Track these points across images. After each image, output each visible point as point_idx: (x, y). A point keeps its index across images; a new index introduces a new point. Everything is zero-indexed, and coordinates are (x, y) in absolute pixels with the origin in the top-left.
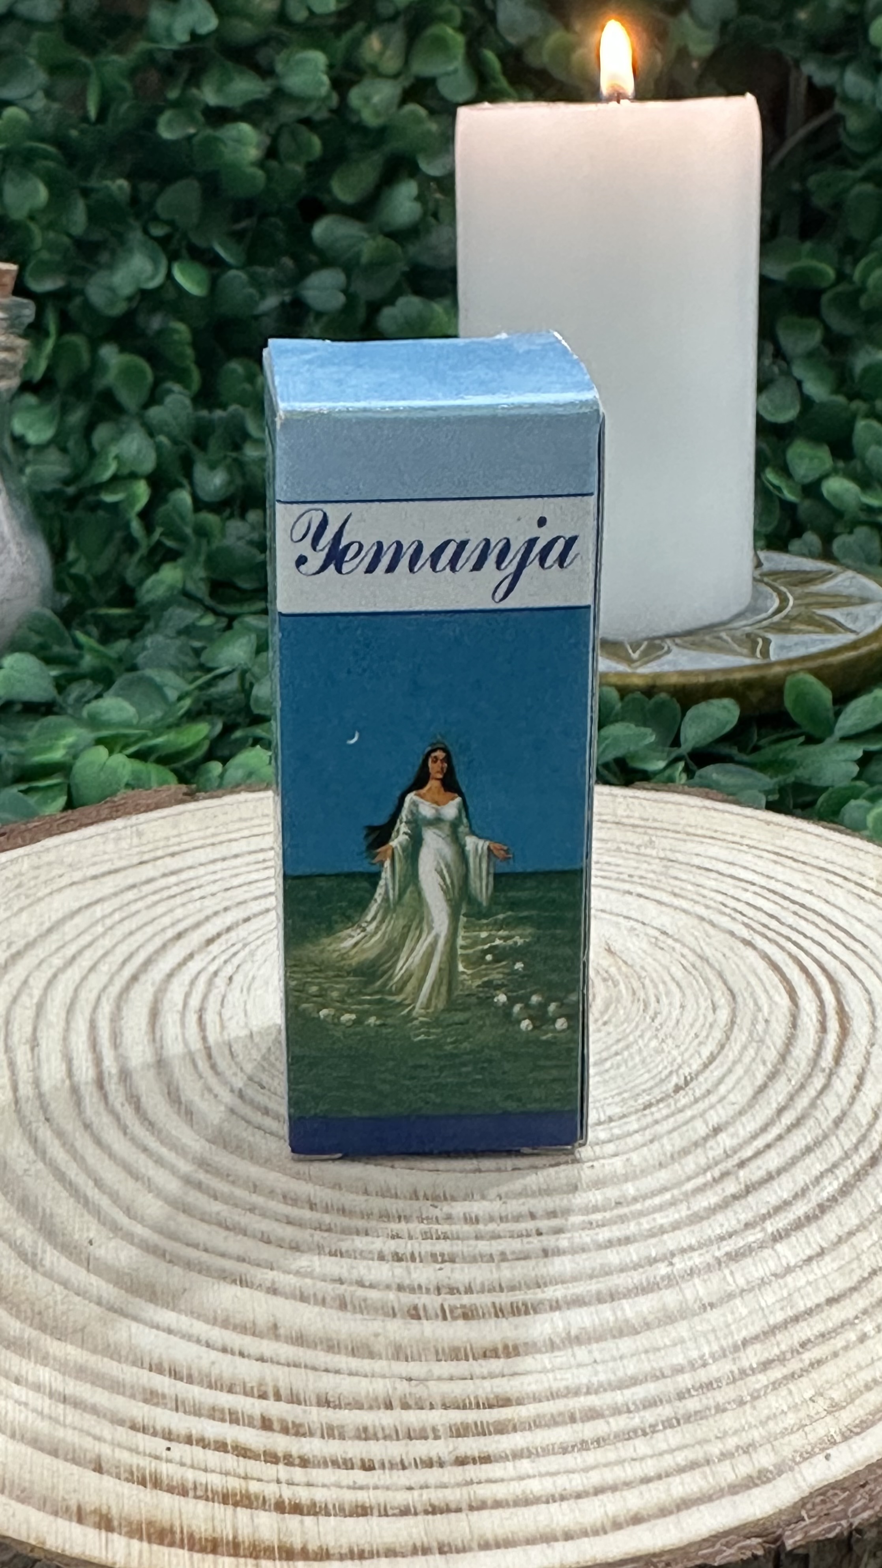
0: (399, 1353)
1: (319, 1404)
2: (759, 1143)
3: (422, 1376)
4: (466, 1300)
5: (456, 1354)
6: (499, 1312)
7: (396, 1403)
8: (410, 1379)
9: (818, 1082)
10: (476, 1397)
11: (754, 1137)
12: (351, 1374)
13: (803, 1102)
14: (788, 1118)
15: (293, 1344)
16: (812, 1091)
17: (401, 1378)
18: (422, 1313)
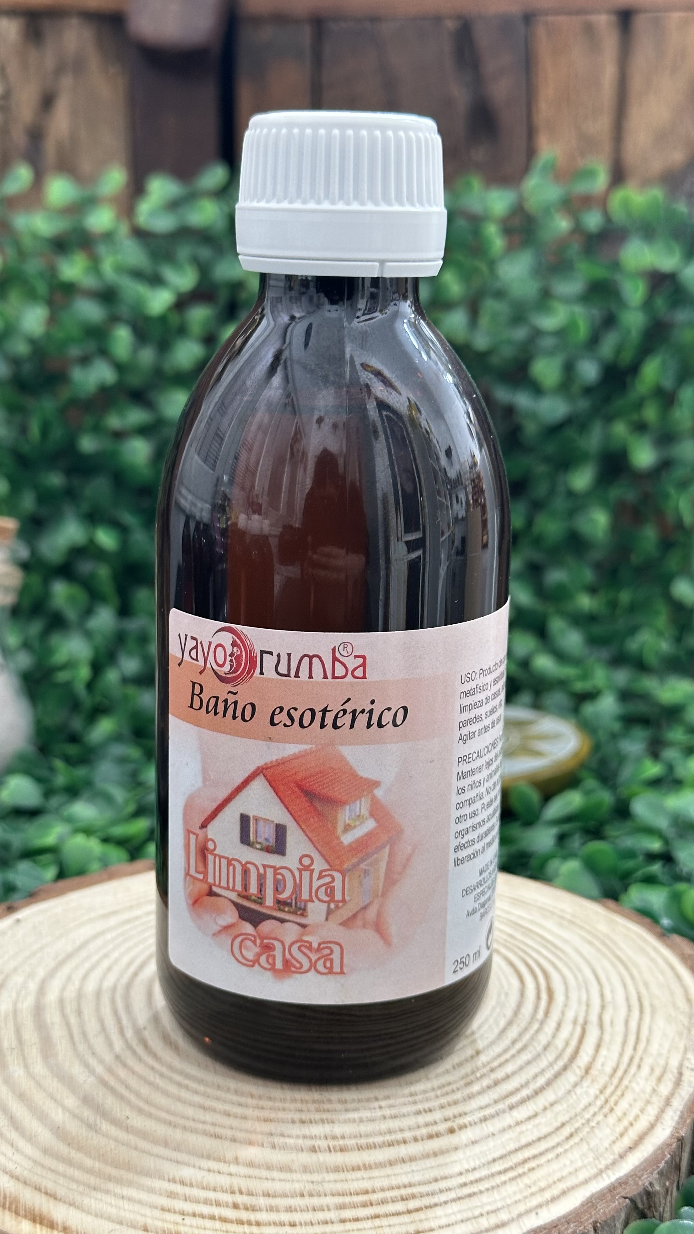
0: (306, 1169)
1: (264, 1196)
2: (502, 1059)
3: (320, 1180)
4: (341, 1142)
5: (337, 1169)
6: (360, 1148)
7: (305, 1194)
8: (313, 1182)
9: (536, 1026)
10: (350, 1189)
11: (499, 1055)
12: (280, 1180)
13: (527, 1037)
14: (519, 1046)
15: (247, 1166)
16: (532, 1031)
17: (308, 1182)
18: (317, 1149)
